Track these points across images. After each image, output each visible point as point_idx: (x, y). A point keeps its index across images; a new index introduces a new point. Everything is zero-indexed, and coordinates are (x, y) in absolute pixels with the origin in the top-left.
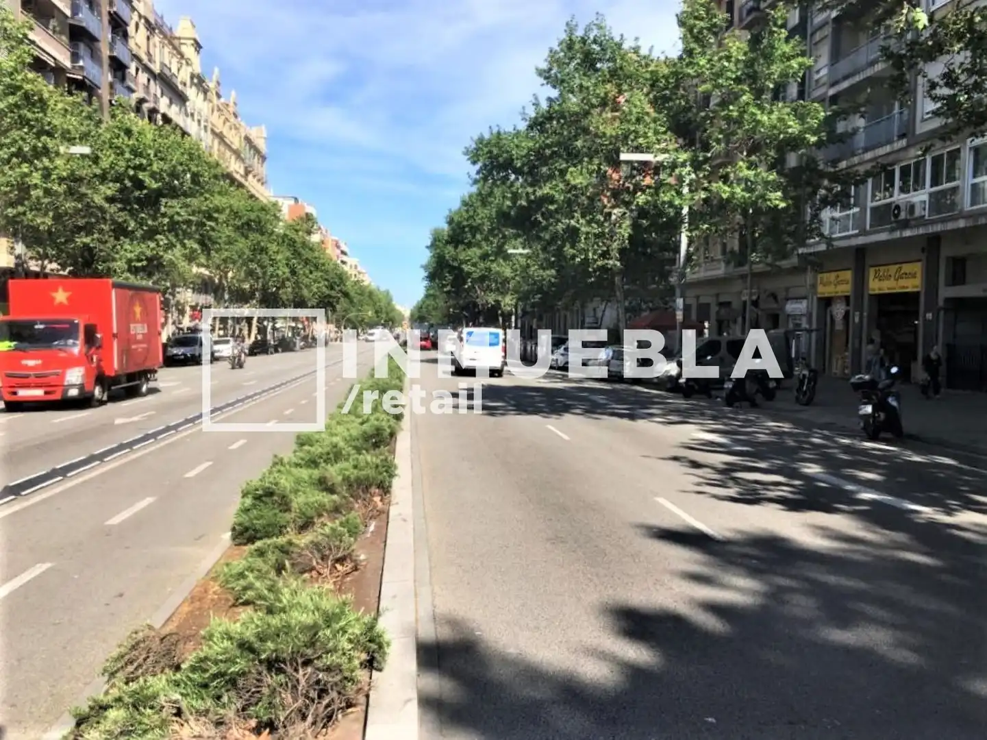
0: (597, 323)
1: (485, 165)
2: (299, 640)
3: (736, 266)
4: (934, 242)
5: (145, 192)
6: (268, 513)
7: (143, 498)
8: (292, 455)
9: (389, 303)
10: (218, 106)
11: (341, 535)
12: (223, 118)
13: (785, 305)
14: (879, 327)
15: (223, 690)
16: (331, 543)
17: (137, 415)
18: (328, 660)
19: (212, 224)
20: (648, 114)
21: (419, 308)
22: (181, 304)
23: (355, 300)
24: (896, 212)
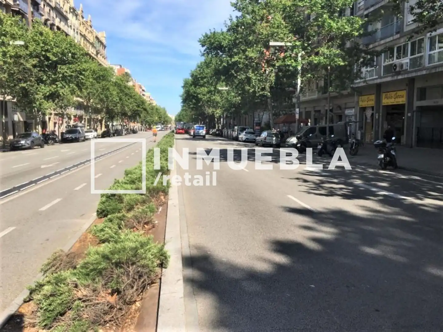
0: (260, 121)
1: (208, 48)
2: (129, 254)
3: (323, 94)
4: (412, 81)
5: (50, 62)
6: (113, 204)
7: (56, 199)
8: (123, 179)
9: (165, 113)
10: (83, 22)
11: (147, 212)
12: (85, 28)
13: (345, 110)
14: (386, 120)
15: (96, 276)
16: (142, 216)
17: (51, 164)
18: (143, 262)
19: (83, 77)
20: (282, 24)
21: (179, 115)
22: (69, 115)
23: (149, 112)
24: (395, 67)
